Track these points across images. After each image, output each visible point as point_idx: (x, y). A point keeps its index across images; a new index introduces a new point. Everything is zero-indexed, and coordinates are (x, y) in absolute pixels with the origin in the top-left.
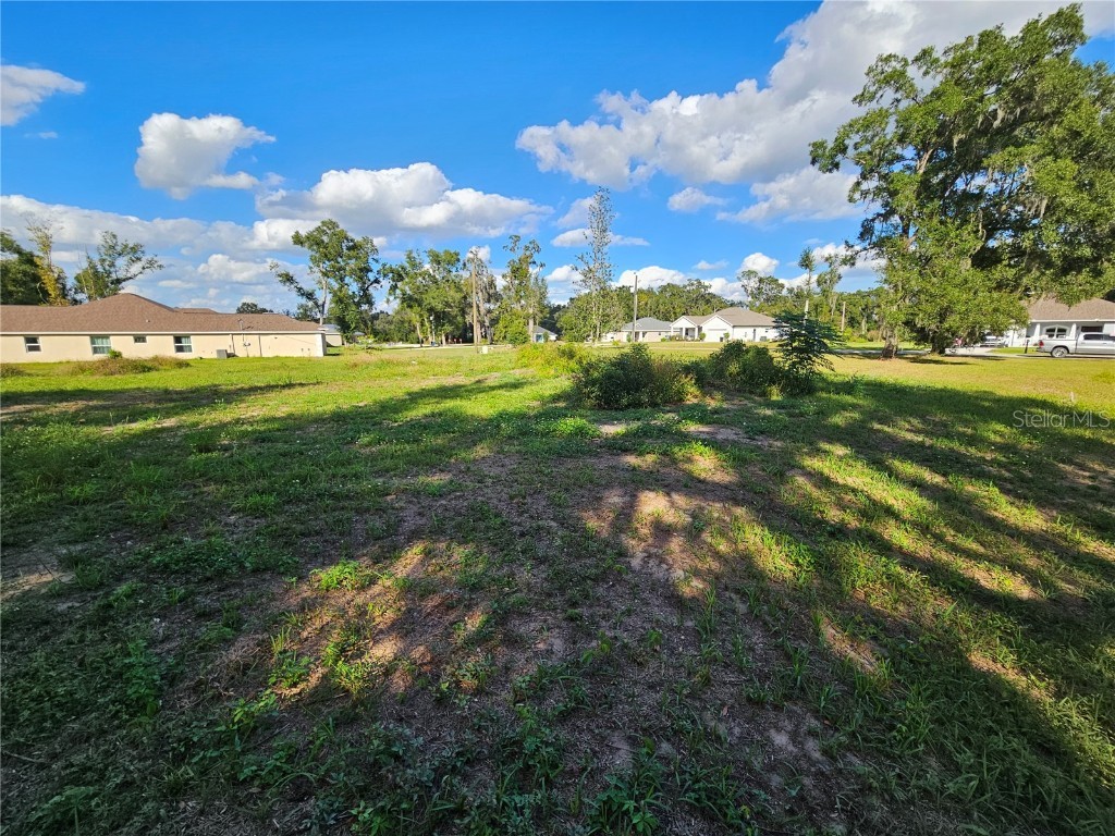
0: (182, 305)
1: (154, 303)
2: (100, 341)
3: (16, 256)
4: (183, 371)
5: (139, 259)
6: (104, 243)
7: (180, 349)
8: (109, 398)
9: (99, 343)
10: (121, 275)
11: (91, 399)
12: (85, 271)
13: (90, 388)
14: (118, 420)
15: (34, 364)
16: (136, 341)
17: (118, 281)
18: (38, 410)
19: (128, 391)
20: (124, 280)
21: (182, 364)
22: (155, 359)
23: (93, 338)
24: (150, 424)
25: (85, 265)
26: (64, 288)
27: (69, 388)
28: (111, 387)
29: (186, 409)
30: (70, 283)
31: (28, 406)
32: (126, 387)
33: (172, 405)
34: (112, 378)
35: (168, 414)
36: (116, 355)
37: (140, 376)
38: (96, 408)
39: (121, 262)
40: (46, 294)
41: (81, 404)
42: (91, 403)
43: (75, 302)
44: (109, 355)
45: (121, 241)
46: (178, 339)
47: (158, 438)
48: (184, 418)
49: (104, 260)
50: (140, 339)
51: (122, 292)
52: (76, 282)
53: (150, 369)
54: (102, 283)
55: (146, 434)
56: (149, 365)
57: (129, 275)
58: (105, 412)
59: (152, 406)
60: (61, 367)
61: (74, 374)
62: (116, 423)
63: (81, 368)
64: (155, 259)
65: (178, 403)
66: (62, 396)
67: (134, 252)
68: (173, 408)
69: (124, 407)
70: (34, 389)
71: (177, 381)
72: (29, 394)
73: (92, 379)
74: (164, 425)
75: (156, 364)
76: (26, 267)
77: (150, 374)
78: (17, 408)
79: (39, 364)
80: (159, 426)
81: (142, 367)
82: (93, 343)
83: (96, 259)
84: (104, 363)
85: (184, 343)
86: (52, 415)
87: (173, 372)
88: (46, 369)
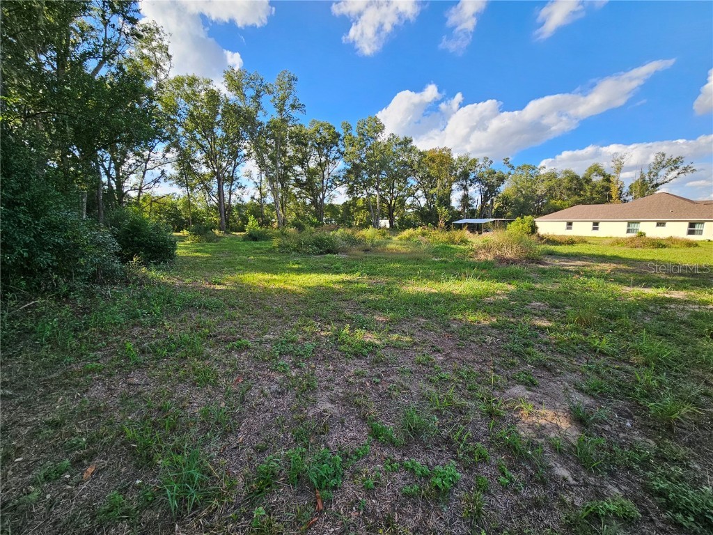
0: (700, 199)
1: (680, 197)
2: (633, 225)
3: (602, 178)
4: (691, 249)
5: (677, 168)
6: (654, 161)
7: (691, 232)
8: (631, 265)
9: (632, 226)
10: (660, 181)
11: (619, 264)
12: (637, 182)
13: (620, 255)
14: (637, 283)
15: (593, 237)
16: (658, 225)
17: (657, 185)
18: (589, 266)
19: (645, 261)
20: (661, 184)
21: (690, 244)
22: (670, 239)
23: (630, 223)
24: (660, 292)
25: (638, 177)
26: (621, 192)
27: (608, 254)
28: (634, 257)
29: (696, 285)
30: (625, 190)
31: (585, 263)
32: (644, 258)
33: (681, 278)
34: (635, 250)
35: (678, 287)
36: (642, 235)
37: (656, 251)
38: (621, 270)
39: (662, 172)
40: (610, 197)
41: (613, 266)
42: (619, 267)
43: (625, 201)
44: (637, 234)
45: (667, 157)
46: (692, 225)
47: (666, 308)
48: (692, 293)
49: (651, 173)
50: (660, 224)
51: (658, 192)
52: (628, 189)
53: (664, 246)
54: (646, 187)
55: (656, 301)
56: (664, 243)
57: (666, 180)
58: (627, 275)
59: (663, 276)
60: (606, 240)
61: (612, 245)
62: (634, 285)
63: (618, 242)
64: (691, 165)
65: (687, 278)
66: (603, 259)
67: (675, 163)
68: (682, 281)
69: (641, 273)
70: (589, 252)
71: (686, 258)
72: (587, 255)
73: (623, 249)
74: (673, 296)
75: (669, 242)
76: (605, 184)
77: (663, 249)
78: (579, 263)
79: (596, 237)
80: (668, 296)
81: (658, 244)
82: (629, 226)
83: (646, 171)
84: (632, 240)
85: (697, 227)
86: (595, 271)
87: (682, 250)
88: (599, 241)
